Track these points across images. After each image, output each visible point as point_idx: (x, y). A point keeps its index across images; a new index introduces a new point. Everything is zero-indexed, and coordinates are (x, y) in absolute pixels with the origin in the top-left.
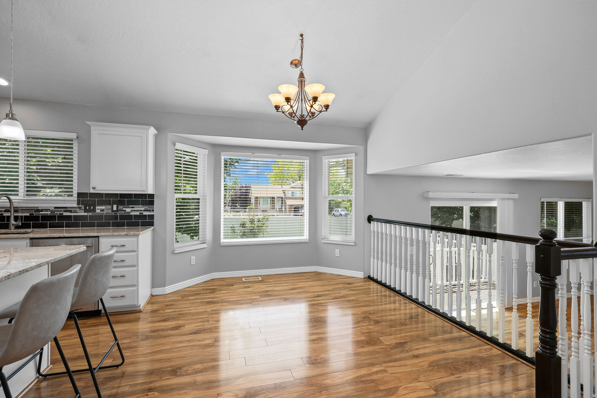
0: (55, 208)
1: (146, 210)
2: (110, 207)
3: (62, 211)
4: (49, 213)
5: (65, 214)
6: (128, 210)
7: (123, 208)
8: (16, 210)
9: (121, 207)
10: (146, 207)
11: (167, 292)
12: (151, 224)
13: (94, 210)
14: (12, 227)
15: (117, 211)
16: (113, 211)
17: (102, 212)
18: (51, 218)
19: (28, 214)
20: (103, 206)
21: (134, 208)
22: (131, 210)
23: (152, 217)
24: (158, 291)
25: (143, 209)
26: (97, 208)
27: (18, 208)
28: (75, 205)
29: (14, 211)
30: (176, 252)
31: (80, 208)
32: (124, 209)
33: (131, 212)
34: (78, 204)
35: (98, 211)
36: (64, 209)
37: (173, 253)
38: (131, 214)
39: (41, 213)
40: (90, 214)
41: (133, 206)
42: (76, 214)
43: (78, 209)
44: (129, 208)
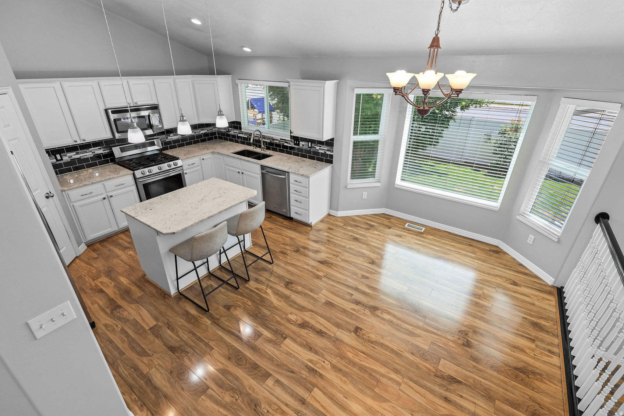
0: (281, 139)
1: (328, 150)
2: (307, 144)
3: (283, 142)
4: (278, 142)
5: (286, 144)
6: (318, 148)
9: (313, 145)
10: (329, 148)
11: (338, 216)
12: (331, 162)
13: (298, 145)
15: (311, 147)
16: (309, 147)
17: (303, 147)
18: (278, 145)
19: (269, 141)
20: (303, 142)
21: (320, 147)
22: (320, 149)
23: (331, 156)
24: (333, 213)
25: (326, 149)
26: (301, 143)
28: (289, 139)
29: (263, 138)
30: (348, 187)
31: (291, 141)
32: (315, 147)
34: (291, 139)
35: (301, 145)
36: (284, 141)
37: (346, 187)
38: (319, 151)
39: (275, 141)
40: (297, 147)
41: (320, 145)
42: (290, 145)
43: (291, 142)
44: (318, 146)
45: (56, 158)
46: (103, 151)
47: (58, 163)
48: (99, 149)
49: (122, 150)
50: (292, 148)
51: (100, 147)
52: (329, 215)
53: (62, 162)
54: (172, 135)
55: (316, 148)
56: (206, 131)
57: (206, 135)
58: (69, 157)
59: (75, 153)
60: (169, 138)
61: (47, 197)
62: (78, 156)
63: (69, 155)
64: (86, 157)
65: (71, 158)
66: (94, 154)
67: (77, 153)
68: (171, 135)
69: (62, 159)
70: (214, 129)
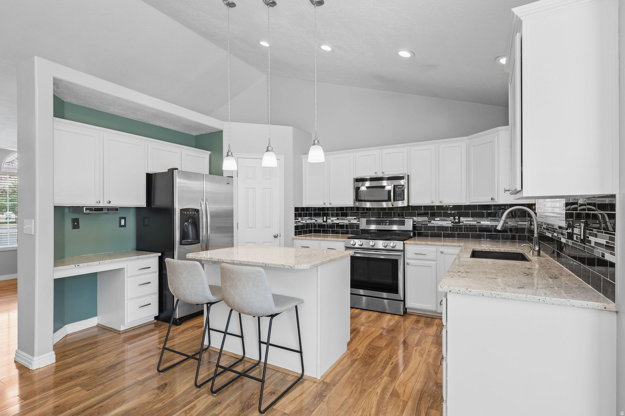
46: (358, 221)
47: (323, 223)
48: (355, 219)
49: (369, 223)
51: (356, 217)
53: (325, 223)
54: (438, 219)
58: (332, 221)
59: (336, 219)
60: (432, 222)
61: (275, 237)
62: (337, 222)
63: (332, 219)
64: (343, 224)
65: (333, 222)
66: (350, 222)
67: (338, 219)
68: (436, 219)
69: (326, 222)
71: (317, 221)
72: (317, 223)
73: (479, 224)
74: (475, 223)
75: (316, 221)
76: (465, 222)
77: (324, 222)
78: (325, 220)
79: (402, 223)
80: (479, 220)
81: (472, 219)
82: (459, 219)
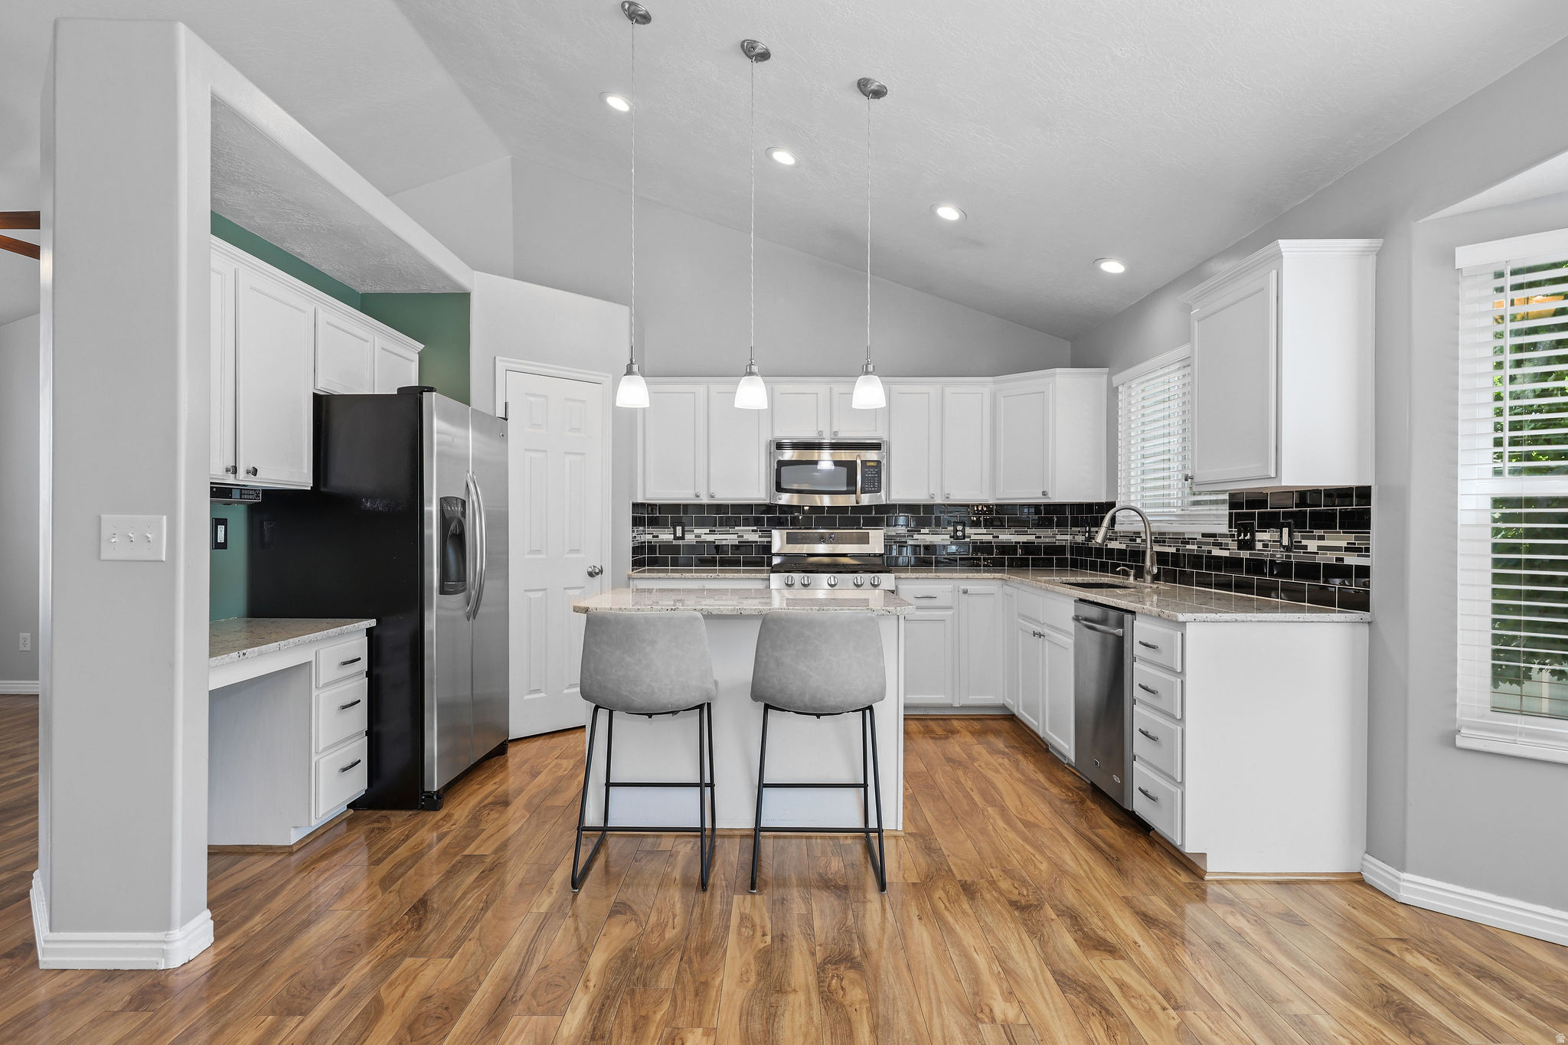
0: (1204, 535)
1: (1349, 549)
2: (1277, 535)
3: (1210, 544)
4: (1195, 547)
5: (1216, 552)
6: (1312, 545)
7: (1303, 538)
8: (1161, 537)
9: (1298, 536)
10: (1352, 538)
11: (1404, 896)
12: (1359, 602)
13: (1253, 544)
14: (1148, 578)
15: (1289, 547)
16: (1282, 548)
17: (1265, 551)
18: (1196, 560)
19: (1173, 550)
20: (1266, 531)
21: (1322, 538)
22: (1320, 548)
23: (1364, 574)
24: (1378, 872)
25: (1344, 544)
26: (1259, 536)
27: (1164, 534)
28: (1224, 528)
30: (1460, 742)
31: (1232, 537)
32: (1304, 542)
33: (1317, 553)
34: (1230, 526)
35: (1259, 546)
36: (1213, 540)
38: (1318, 559)
39: (1188, 546)
40: (1245, 554)
41: (1321, 532)
42: (1226, 553)
43: (1229, 541)
44: (1313, 538)
45: (675, 533)
46: (760, 537)
47: (675, 542)
48: (753, 531)
49: (791, 539)
50: (1233, 563)
51: (755, 528)
52: (1358, 880)
53: (680, 542)
54: (926, 531)
55: (1306, 547)
56: (1032, 538)
57: (1028, 547)
58: (696, 537)
59: (707, 531)
60: (916, 536)
61: (591, 574)
62: (711, 538)
63: (697, 531)
64: (724, 543)
65: (698, 539)
66: (741, 539)
67: (712, 532)
68: (923, 531)
69: (682, 538)
70: (1059, 537)
71: (657, 537)
72: (656, 542)
73: (996, 540)
74: (989, 538)
75: (653, 537)
76: (973, 537)
77: (676, 538)
78: (679, 533)
79: (864, 540)
80: (996, 532)
81: (984, 531)
82: (963, 531)
